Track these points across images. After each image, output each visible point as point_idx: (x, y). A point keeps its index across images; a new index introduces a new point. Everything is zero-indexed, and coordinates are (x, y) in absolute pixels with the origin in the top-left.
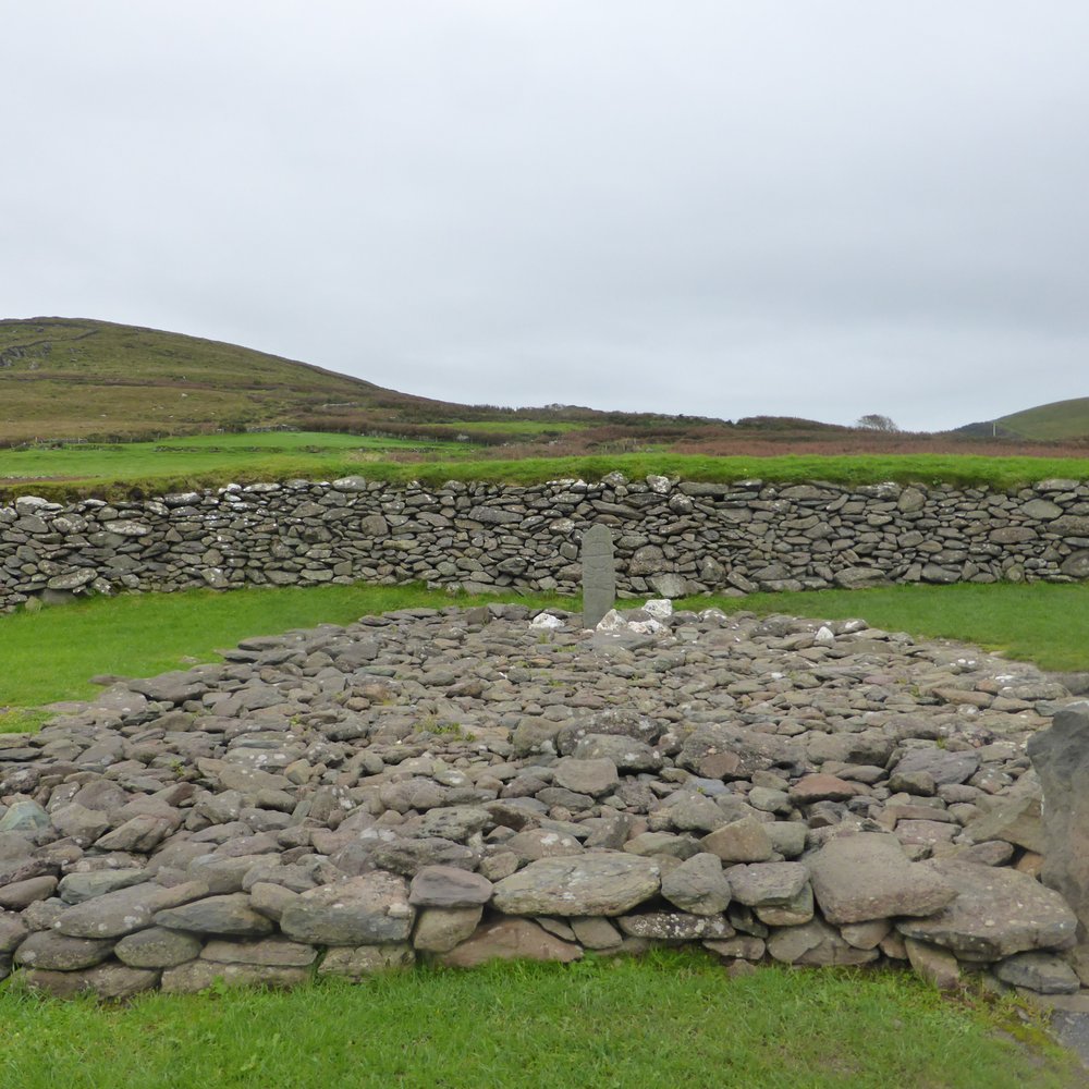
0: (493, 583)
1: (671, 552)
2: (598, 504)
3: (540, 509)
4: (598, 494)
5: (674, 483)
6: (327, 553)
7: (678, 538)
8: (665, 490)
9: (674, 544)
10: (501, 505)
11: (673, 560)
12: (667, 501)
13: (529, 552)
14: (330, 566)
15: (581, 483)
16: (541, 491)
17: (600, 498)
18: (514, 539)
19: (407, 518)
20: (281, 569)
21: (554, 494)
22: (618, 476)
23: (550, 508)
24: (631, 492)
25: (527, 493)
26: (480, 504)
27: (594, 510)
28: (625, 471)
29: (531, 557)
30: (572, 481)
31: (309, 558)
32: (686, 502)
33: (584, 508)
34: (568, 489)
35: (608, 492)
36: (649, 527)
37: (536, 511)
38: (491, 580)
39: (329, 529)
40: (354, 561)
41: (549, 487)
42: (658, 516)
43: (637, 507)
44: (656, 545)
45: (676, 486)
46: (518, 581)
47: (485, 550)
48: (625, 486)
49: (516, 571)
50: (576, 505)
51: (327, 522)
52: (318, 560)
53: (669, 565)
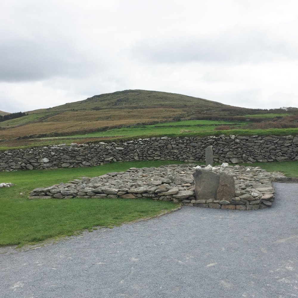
0: (195, 160)
1: (235, 153)
2: (218, 142)
3: (205, 143)
4: (218, 140)
5: (236, 136)
6: (159, 153)
7: (237, 150)
8: (233, 138)
9: (236, 151)
10: (197, 142)
11: (236, 154)
12: (234, 141)
13: (202, 153)
14: (160, 156)
15: (214, 137)
16: (205, 139)
17: (219, 140)
18: (199, 150)
19: (176, 145)
20: (150, 157)
21: (208, 140)
22: (223, 135)
23: (207, 143)
24: (226, 139)
25: (202, 139)
26: (192, 142)
27: (218, 143)
28: (225, 134)
29: (203, 154)
30: (213, 137)
31: (155, 154)
32: (238, 141)
33: (215, 143)
34: (211, 138)
35: (221, 139)
36: (230, 147)
37: (204, 144)
38: (194, 159)
39: (160, 148)
40: (165, 155)
41: (207, 138)
42: (232, 144)
43: (227, 142)
44: (232, 151)
45: (236, 137)
46: (200, 159)
47: (193, 152)
48: (225, 137)
49: (200, 157)
50: (213, 142)
51: (159, 146)
52: (157, 155)
53: (234, 156)
